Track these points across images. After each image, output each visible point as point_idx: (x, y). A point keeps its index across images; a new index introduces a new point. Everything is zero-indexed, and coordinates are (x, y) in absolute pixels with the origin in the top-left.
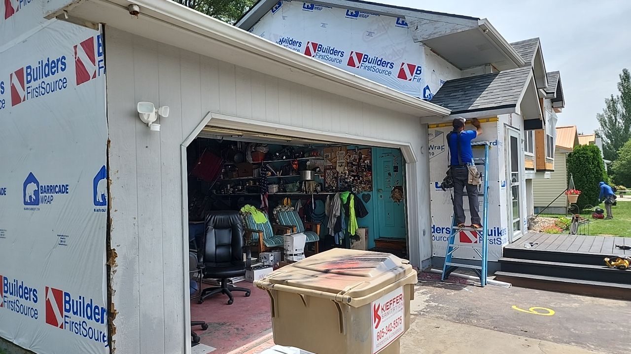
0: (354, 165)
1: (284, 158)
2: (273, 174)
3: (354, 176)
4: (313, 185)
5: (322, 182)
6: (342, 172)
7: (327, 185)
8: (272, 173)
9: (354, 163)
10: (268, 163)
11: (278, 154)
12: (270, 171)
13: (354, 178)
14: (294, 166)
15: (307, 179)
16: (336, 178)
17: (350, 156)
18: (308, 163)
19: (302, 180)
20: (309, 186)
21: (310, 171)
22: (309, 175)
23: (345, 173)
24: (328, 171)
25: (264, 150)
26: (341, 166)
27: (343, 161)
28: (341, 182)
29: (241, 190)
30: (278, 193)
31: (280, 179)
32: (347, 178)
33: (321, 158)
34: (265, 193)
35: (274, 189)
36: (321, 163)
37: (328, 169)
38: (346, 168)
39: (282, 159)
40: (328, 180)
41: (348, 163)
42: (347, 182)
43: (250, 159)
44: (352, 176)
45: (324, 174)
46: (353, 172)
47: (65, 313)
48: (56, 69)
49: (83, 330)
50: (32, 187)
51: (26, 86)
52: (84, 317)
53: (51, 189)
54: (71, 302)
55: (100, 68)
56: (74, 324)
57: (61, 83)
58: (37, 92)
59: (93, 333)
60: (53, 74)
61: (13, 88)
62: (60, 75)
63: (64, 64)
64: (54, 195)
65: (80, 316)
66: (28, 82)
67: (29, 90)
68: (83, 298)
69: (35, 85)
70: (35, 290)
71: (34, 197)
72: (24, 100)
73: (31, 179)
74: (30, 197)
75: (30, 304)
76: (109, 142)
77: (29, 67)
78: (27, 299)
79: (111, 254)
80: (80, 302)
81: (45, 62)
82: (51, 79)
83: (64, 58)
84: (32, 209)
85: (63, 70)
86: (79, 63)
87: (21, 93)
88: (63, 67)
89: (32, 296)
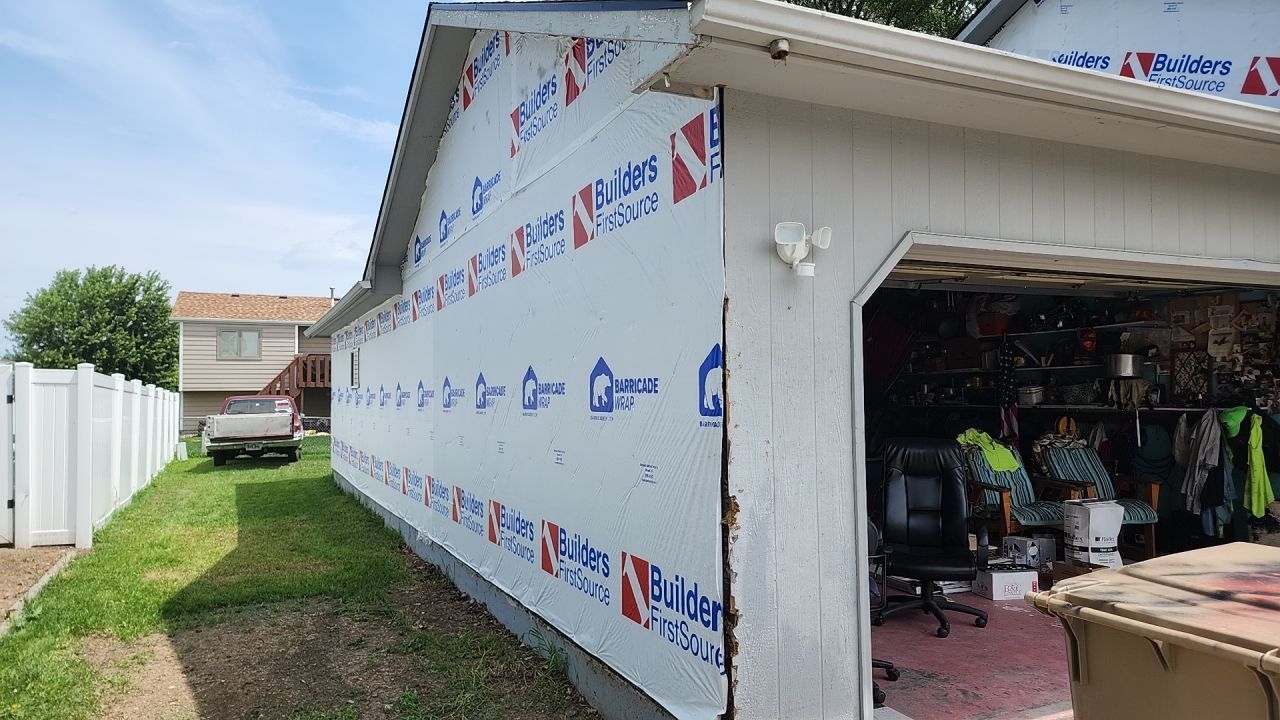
0: (1262, 340)
1: (1061, 324)
2: (1029, 362)
3: (1262, 368)
4: (1139, 390)
5: (1163, 381)
6: (1224, 359)
7: (1178, 390)
8: (1029, 360)
9: (1262, 334)
10: (1018, 338)
11: (1043, 317)
12: (1023, 354)
13: (1262, 372)
14: (1088, 344)
15: (1124, 374)
16: (1207, 373)
17: (1248, 317)
18: (1125, 336)
19: (1110, 377)
20: (1130, 391)
21: (1130, 356)
22: (1127, 366)
23: (1234, 362)
24: (1183, 356)
25: (1008, 309)
26: (1223, 342)
27: (1227, 329)
28: (1219, 383)
29: (952, 398)
30: (1043, 407)
31: (1047, 374)
32: (1241, 374)
33: (1160, 323)
34: (1011, 404)
35: (1035, 396)
36: (1163, 337)
37: (1184, 350)
38: (1237, 347)
39: (1055, 327)
40: (1183, 377)
41: (1243, 335)
42: (1239, 384)
43: (975, 330)
44: (1256, 367)
45: (1169, 363)
46: (1258, 356)
47: (652, 602)
48: (641, 179)
49: (683, 637)
50: (602, 381)
51: (596, 213)
52: (683, 613)
53: (630, 385)
54: (662, 584)
55: (713, 168)
56: (666, 624)
57: (649, 203)
58: (611, 222)
59: (700, 645)
60: (636, 188)
61: (577, 219)
62: (647, 189)
63: (654, 169)
64: (636, 395)
65: (677, 610)
66: (599, 207)
67: (600, 220)
68: (683, 579)
69: (607, 210)
70: (605, 556)
71: (605, 399)
72: (592, 237)
73: (602, 368)
74: (600, 398)
75: (596, 577)
76: (726, 300)
77: (600, 182)
78: (593, 568)
79: (728, 506)
80: (677, 586)
81: (625, 169)
82: (634, 197)
83: (654, 158)
84: (602, 419)
85: (652, 179)
86: (679, 164)
87: (589, 226)
88: (653, 174)
89: (601, 566)
